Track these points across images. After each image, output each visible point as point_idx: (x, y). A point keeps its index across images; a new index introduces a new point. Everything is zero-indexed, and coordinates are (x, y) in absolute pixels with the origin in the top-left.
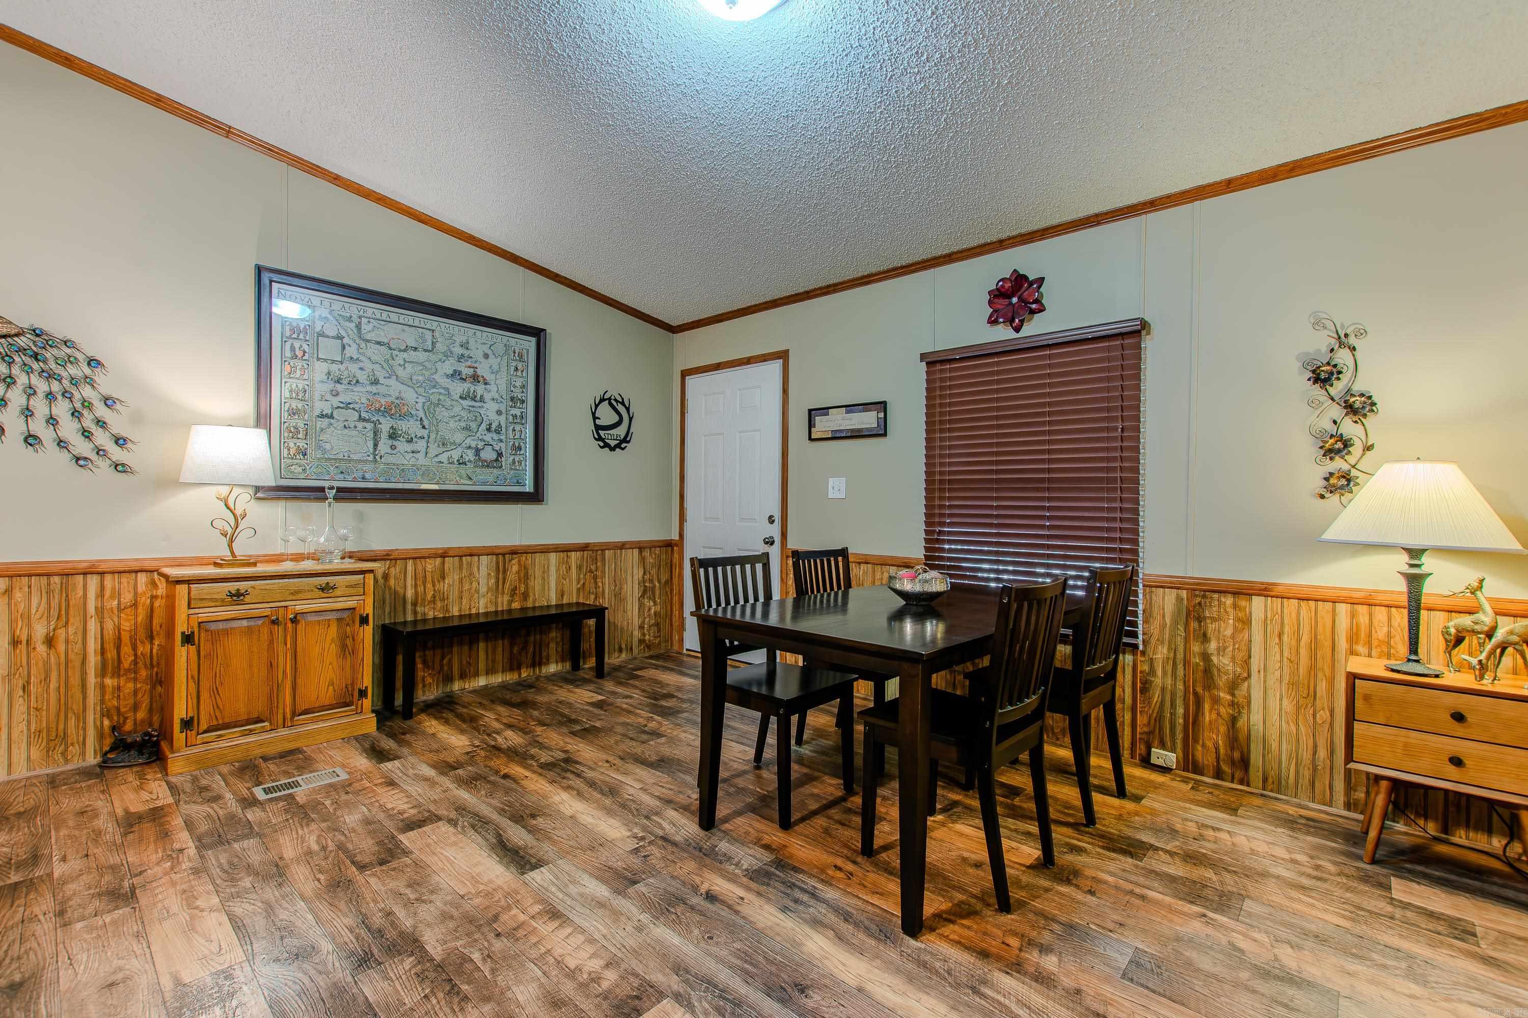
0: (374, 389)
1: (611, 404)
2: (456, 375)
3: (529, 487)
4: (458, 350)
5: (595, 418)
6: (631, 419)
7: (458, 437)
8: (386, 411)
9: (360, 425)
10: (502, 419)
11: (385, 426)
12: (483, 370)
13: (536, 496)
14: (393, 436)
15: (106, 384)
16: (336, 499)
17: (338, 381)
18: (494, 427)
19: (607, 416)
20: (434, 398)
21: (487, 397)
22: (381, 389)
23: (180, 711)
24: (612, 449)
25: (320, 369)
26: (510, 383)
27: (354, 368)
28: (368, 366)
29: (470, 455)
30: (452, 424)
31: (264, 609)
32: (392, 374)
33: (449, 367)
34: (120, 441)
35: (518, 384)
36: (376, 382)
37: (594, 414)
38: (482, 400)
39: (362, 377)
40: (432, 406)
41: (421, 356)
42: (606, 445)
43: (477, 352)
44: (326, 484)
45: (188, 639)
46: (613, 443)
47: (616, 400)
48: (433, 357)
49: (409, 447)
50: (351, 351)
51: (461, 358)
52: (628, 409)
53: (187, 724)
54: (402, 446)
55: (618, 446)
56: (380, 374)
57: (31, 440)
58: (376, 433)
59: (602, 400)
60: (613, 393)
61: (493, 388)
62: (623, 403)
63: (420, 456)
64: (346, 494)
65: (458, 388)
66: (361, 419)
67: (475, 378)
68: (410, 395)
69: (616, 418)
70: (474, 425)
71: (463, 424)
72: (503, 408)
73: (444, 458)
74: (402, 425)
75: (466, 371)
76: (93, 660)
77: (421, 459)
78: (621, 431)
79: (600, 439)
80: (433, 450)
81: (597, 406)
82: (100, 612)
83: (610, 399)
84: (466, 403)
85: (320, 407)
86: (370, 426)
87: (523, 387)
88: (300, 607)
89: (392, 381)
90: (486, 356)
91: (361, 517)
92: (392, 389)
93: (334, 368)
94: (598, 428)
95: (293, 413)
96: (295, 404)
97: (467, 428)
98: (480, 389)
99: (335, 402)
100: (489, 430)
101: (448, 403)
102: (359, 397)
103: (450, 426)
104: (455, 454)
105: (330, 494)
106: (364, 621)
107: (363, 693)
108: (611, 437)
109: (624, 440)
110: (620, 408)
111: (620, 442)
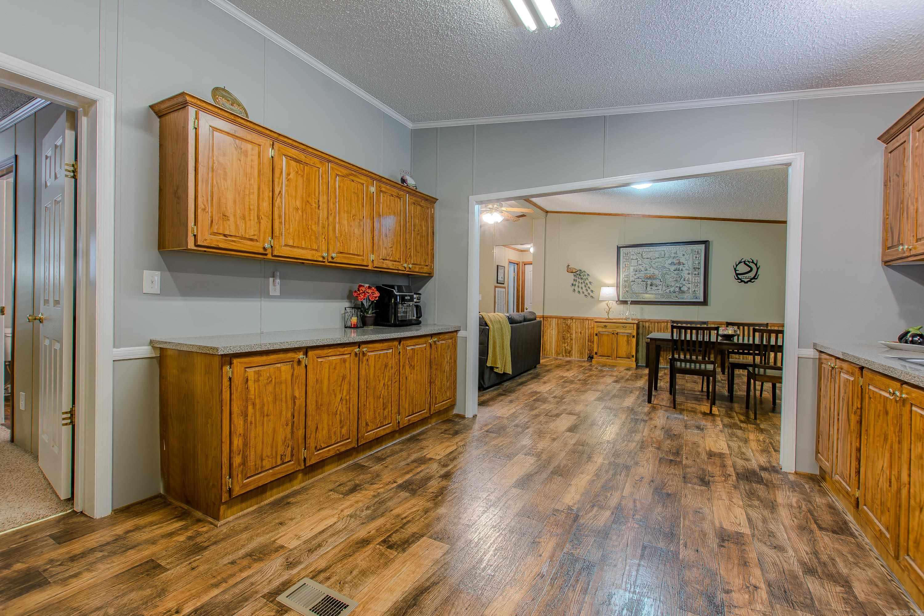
0: (646, 272)
1: (745, 264)
2: (672, 264)
3: (702, 299)
4: (673, 255)
5: (735, 270)
6: (758, 269)
7: (673, 284)
8: (650, 278)
9: (642, 283)
10: (690, 276)
11: (649, 283)
12: (683, 260)
13: (705, 303)
14: (651, 285)
15: (590, 279)
16: (631, 304)
17: (636, 271)
18: (686, 279)
19: (742, 268)
20: (664, 272)
21: (684, 269)
22: (648, 272)
23: (595, 350)
24: (747, 282)
25: (632, 269)
26: (693, 263)
27: (640, 267)
28: (644, 265)
29: (677, 289)
30: (671, 280)
31: (611, 330)
32: (651, 267)
33: (670, 261)
34: (592, 291)
35: (697, 263)
36: (647, 270)
38: (682, 270)
39: (643, 269)
40: (663, 275)
41: (661, 260)
42: (742, 281)
43: (680, 254)
44: (628, 300)
45: (596, 335)
46: (746, 280)
47: (749, 262)
48: (665, 259)
49: (656, 288)
50: (640, 262)
51: (674, 258)
52: (756, 265)
53: (596, 353)
54: (654, 288)
55: (750, 281)
56: (648, 268)
57: (579, 292)
58: (647, 284)
59: (740, 263)
60: (747, 258)
61: (686, 266)
62: (753, 262)
63: (660, 290)
64: (634, 303)
65: (673, 268)
66: (642, 281)
67: (679, 263)
68: (656, 272)
69: (749, 269)
70: (679, 279)
71: (675, 279)
72: (690, 272)
73: (668, 291)
74: (654, 282)
75: (676, 262)
76: (587, 338)
77: (660, 292)
78: (752, 275)
79: (738, 279)
80: (664, 288)
81: (737, 266)
82: (588, 328)
83: (744, 262)
84: (675, 272)
85: (632, 279)
86: (645, 283)
87: (699, 263)
88: (618, 331)
89: (651, 269)
90: (684, 255)
91: (642, 309)
92: (652, 271)
93: (635, 268)
94: (737, 274)
95: (625, 281)
96: (626, 279)
97: (676, 281)
98: (681, 267)
99: (635, 277)
101: (669, 273)
102: (642, 275)
103: (670, 280)
104: (672, 289)
105: (629, 302)
106: (634, 337)
107: (633, 356)
108: (745, 278)
109: (754, 278)
110: (751, 265)
111: (752, 279)
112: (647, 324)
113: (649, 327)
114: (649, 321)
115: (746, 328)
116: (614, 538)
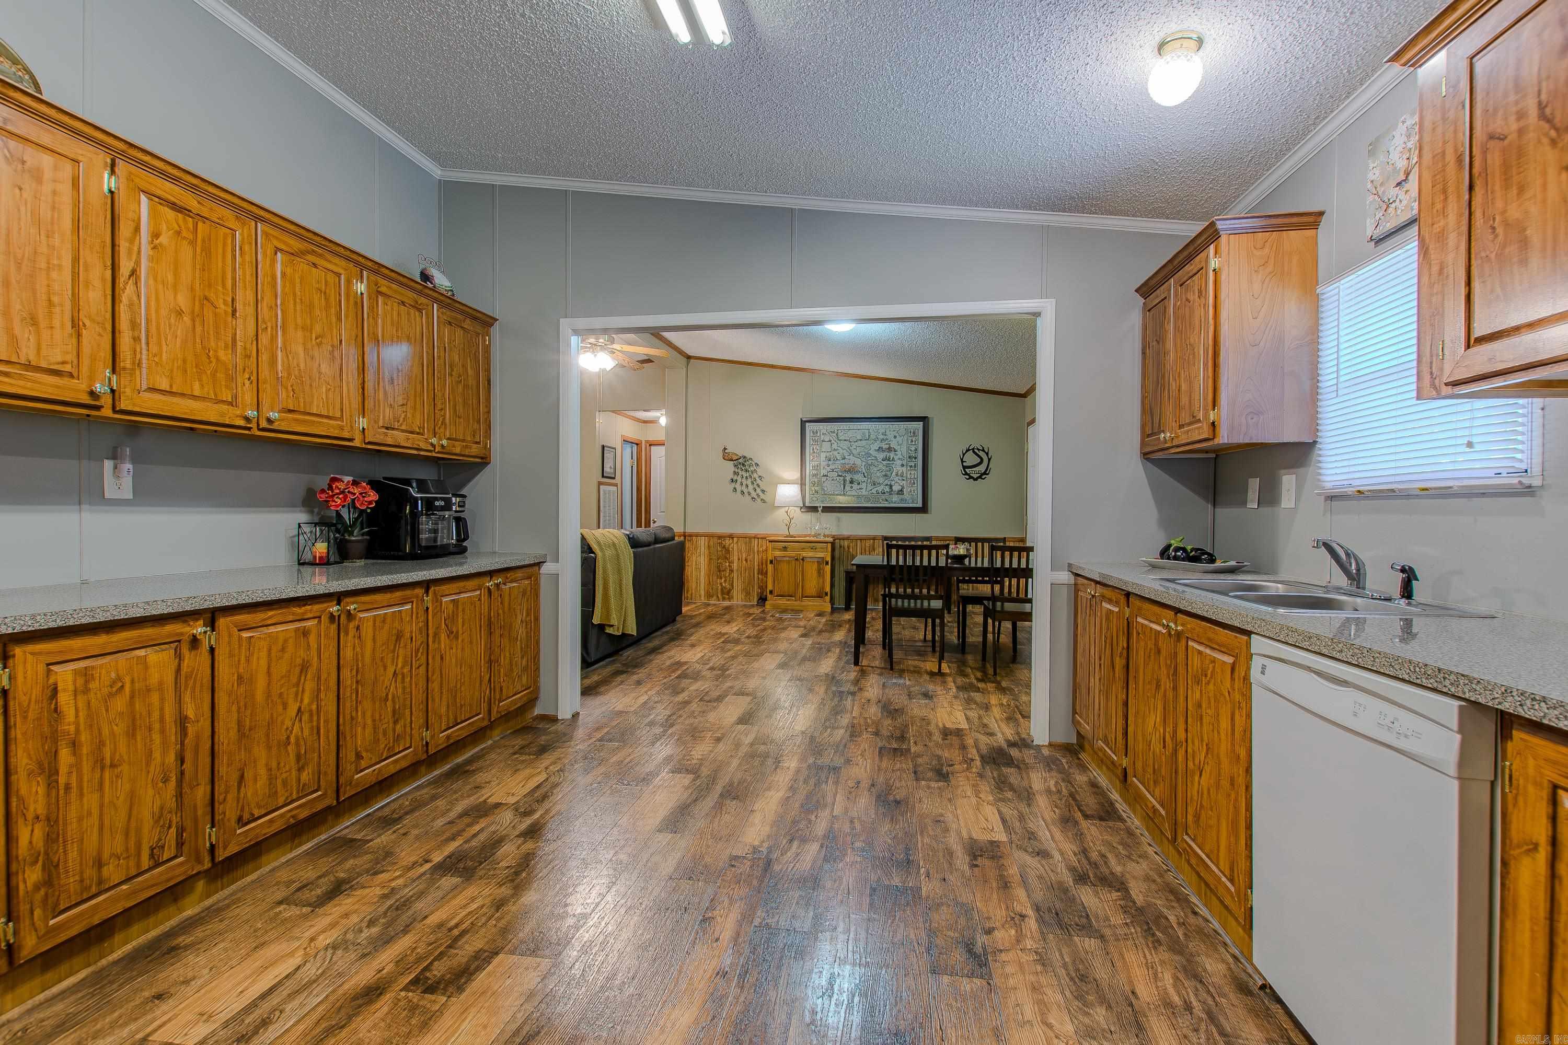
0: (843, 461)
1: (974, 452)
2: (880, 449)
3: (920, 505)
4: (882, 437)
5: (962, 462)
6: (989, 460)
7: (881, 480)
8: (849, 471)
10: (904, 468)
11: (848, 479)
12: (894, 444)
13: (924, 509)
14: (851, 482)
15: (760, 472)
16: (823, 511)
17: (830, 460)
18: (899, 473)
19: (971, 459)
20: (870, 462)
21: (896, 458)
22: (846, 461)
23: (770, 587)
24: (976, 479)
25: (823, 455)
26: (908, 449)
27: (835, 453)
28: (841, 451)
29: (887, 489)
30: (878, 474)
31: (793, 554)
32: (851, 453)
33: (876, 446)
34: (763, 491)
35: (913, 449)
36: (844, 458)
37: (962, 460)
38: (893, 459)
39: (839, 457)
40: (868, 466)
41: (864, 443)
42: (971, 477)
43: (890, 436)
44: (818, 505)
45: (771, 562)
46: (975, 476)
47: (978, 449)
48: (870, 442)
49: (858, 487)
50: (835, 446)
51: (883, 440)
52: (987, 454)
53: (771, 592)
54: (855, 486)
55: (980, 477)
56: (846, 454)
57: (743, 493)
58: (845, 481)
59: (968, 450)
60: (976, 444)
61: (899, 453)
62: (983, 450)
63: (864, 491)
64: (827, 509)
65: (881, 456)
66: (839, 476)
67: (890, 449)
68: (858, 462)
69: (979, 460)
70: (889, 474)
71: (883, 473)
72: (904, 463)
73: (874, 491)
74: (856, 477)
75: (885, 447)
76: (756, 568)
77: (864, 492)
78: (982, 468)
79: (966, 474)
80: (870, 487)
81: (964, 455)
82: (758, 551)
83: (973, 449)
84: (884, 463)
85: (823, 472)
86: (842, 478)
87: (916, 450)
88: (804, 554)
89: (851, 457)
90: (895, 437)
91: (839, 519)
92: (852, 460)
93: (828, 454)
94: (964, 467)
95: (813, 476)
96: (815, 472)
97: (886, 475)
98: (892, 455)
99: (828, 469)
100: (897, 475)
101: (876, 463)
102: (837, 465)
103: (878, 476)
104: (880, 489)
105: (820, 509)
106: (827, 563)
107: (826, 594)
108: (974, 472)
109: (985, 473)
110: (981, 453)
111: (982, 474)
112: (846, 543)
113: (848, 547)
114: (848, 538)
115: (980, 544)
116: (829, 884)
